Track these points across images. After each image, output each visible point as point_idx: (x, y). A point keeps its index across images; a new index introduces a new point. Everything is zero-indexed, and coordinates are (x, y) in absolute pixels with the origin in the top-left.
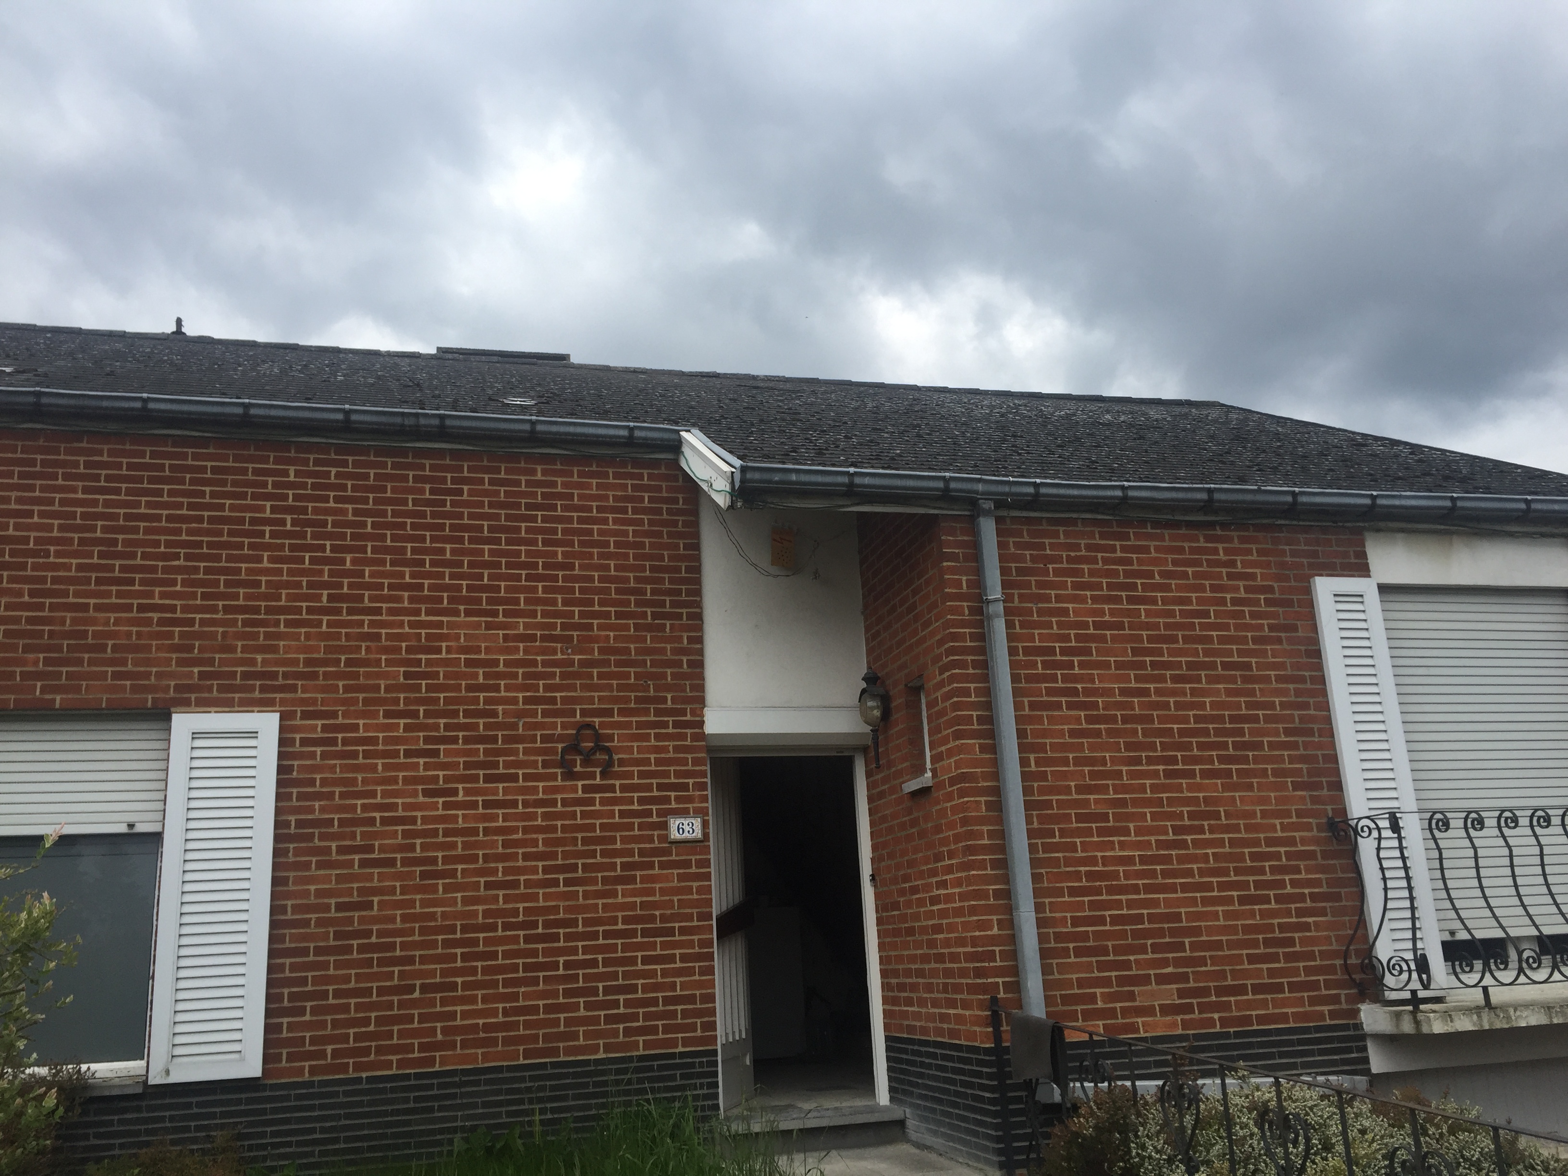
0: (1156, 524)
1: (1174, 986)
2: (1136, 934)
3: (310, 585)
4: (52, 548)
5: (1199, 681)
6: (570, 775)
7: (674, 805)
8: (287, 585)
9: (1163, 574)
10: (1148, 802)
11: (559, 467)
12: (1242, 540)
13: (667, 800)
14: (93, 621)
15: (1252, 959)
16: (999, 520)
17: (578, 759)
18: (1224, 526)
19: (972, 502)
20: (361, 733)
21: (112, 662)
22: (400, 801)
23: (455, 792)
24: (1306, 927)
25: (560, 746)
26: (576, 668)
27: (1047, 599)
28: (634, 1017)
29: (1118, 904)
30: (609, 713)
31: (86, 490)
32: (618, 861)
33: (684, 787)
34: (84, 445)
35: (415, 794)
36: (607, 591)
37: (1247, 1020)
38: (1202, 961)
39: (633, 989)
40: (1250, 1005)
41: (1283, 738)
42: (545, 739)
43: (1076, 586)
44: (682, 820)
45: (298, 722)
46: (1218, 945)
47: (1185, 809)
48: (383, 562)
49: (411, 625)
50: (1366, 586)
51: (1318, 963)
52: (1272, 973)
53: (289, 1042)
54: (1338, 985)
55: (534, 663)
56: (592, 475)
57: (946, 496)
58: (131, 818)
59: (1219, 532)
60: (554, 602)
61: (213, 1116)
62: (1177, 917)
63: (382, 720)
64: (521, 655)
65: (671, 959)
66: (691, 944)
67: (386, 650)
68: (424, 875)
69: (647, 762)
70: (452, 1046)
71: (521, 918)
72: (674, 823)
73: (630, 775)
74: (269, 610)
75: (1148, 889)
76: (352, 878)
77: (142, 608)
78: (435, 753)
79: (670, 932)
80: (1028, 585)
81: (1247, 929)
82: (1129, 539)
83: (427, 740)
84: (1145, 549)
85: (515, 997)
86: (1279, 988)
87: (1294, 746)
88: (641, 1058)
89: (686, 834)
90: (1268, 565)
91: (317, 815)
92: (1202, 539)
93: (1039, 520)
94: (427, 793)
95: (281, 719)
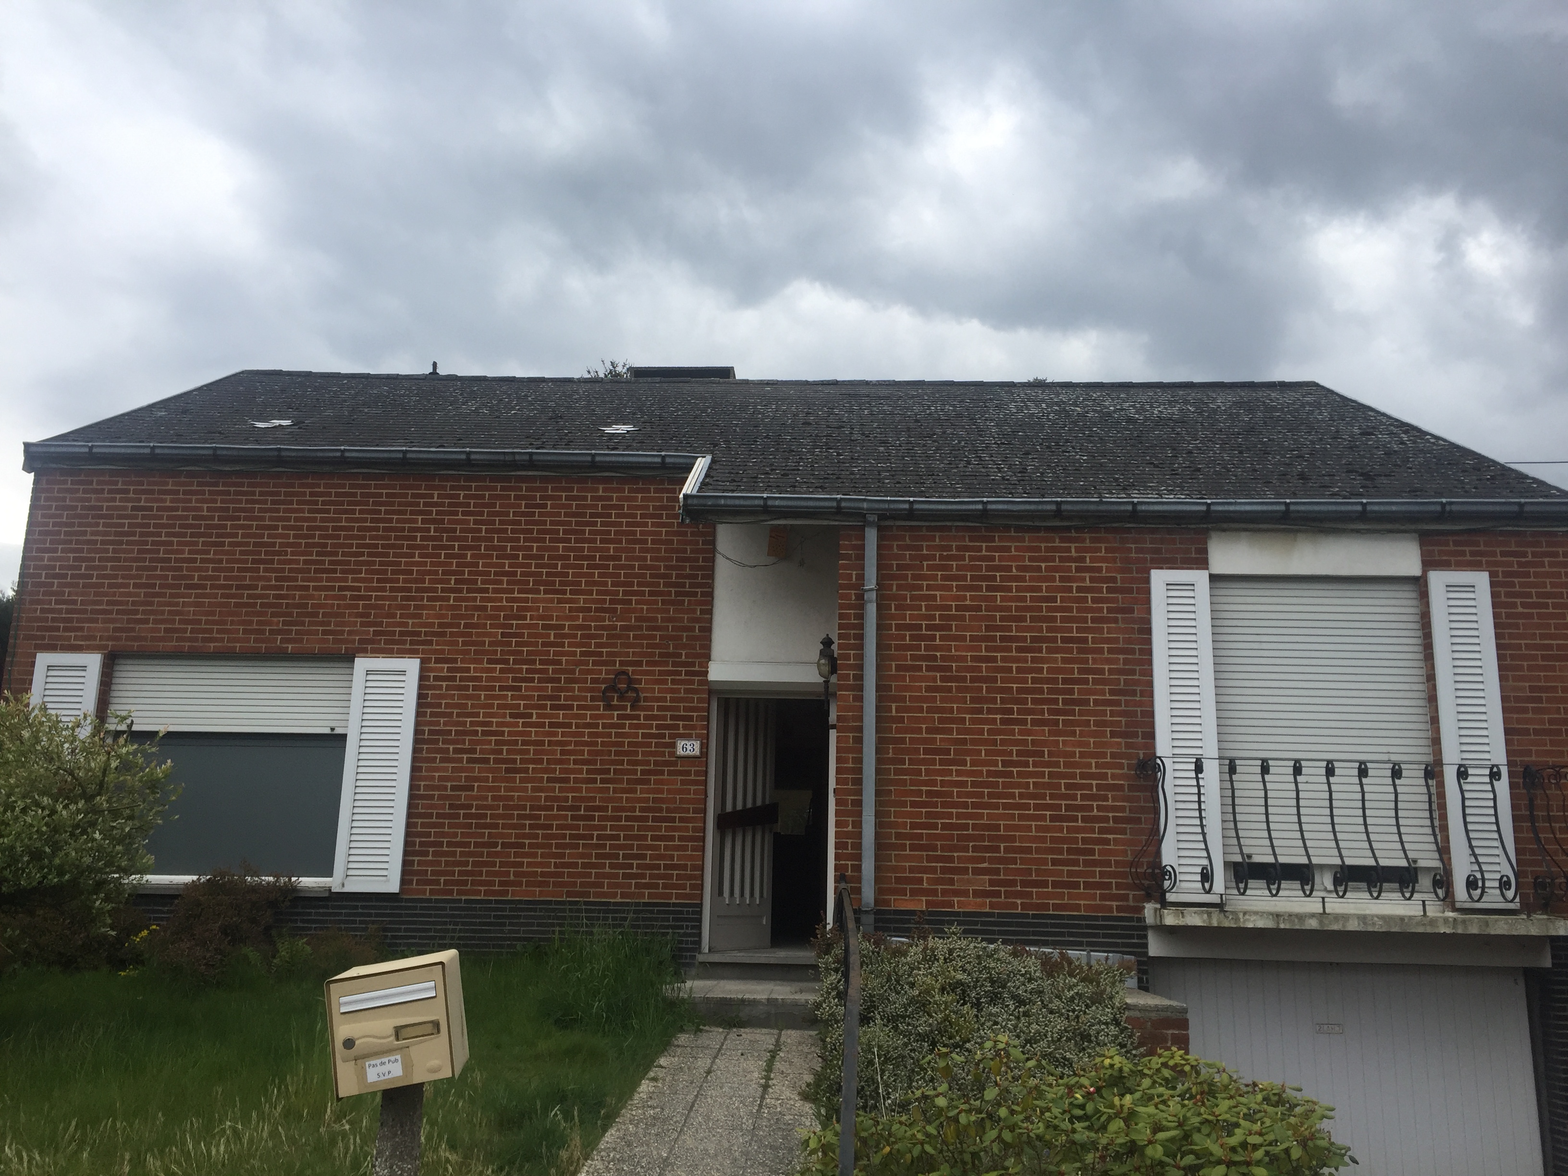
0: (1018, 529)
1: (987, 877)
2: (960, 838)
3: (444, 573)
4: (289, 550)
5: (1041, 651)
6: (609, 707)
7: (681, 731)
8: (429, 573)
9: (1019, 568)
10: (985, 742)
11: (615, 485)
12: (1093, 540)
13: (677, 727)
14: (312, 597)
15: (1055, 862)
16: (880, 529)
17: (616, 695)
18: (1078, 529)
19: (860, 515)
20: (472, 674)
21: (322, 624)
22: (494, 720)
23: (530, 716)
24: (1107, 842)
25: (603, 686)
26: (618, 631)
27: (920, 588)
28: (643, 876)
29: (950, 816)
30: (640, 663)
31: (310, 511)
32: (639, 768)
33: (691, 718)
34: (310, 481)
35: (504, 716)
36: (643, 576)
37: (1046, 906)
38: (1014, 861)
39: (644, 857)
40: (1048, 895)
41: (1108, 697)
42: (594, 681)
43: (944, 578)
44: (686, 742)
45: (432, 665)
46: (1029, 850)
47: (1014, 748)
48: (491, 556)
49: (508, 600)
50: (1200, 577)
51: (1113, 869)
52: (1070, 874)
53: (418, 873)
54: (1127, 887)
55: (589, 627)
56: (638, 491)
57: (839, 511)
58: (333, 724)
59: (1074, 535)
60: (605, 584)
61: (370, 915)
62: (997, 828)
63: (486, 665)
64: (580, 622)
65: (672, 838)
66: (686, 829)
67: (491, 617)
68: (508, 770)
69: (664, 699)
70: (520, 884)
71: (570, 803)
72: (680, 743)
73: (651, 708)
74: (418, 590)
75: (975, 805)
76: (462, 770)
77: (341, 589)
78: (519, 689)
79: (673, 820)
80: (905, 577)
81: (1053, 840)
82: (994, 541)
83: (514, 679)
84: (1008, 549)
85: (563, 856)
86: (1076, 885)
87: (1117, 703)
88: (645, 904)
89: (688, 752)
90: (1114, 560)
91: (442, 727)
92: (1057, 540)
93: (919, 528)
94: (512, 716)
95: (422, 663)
